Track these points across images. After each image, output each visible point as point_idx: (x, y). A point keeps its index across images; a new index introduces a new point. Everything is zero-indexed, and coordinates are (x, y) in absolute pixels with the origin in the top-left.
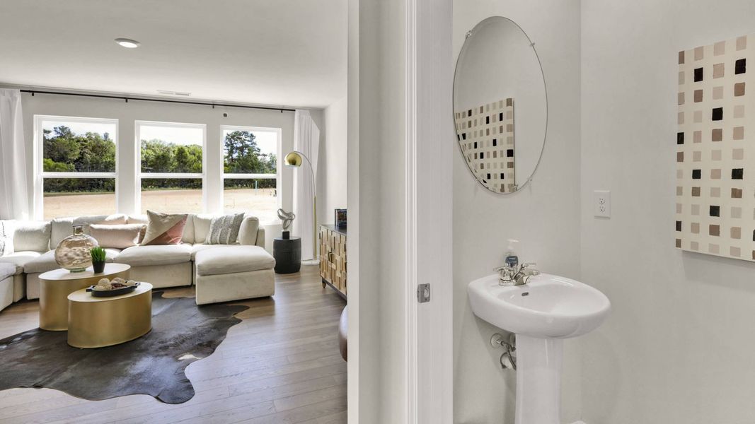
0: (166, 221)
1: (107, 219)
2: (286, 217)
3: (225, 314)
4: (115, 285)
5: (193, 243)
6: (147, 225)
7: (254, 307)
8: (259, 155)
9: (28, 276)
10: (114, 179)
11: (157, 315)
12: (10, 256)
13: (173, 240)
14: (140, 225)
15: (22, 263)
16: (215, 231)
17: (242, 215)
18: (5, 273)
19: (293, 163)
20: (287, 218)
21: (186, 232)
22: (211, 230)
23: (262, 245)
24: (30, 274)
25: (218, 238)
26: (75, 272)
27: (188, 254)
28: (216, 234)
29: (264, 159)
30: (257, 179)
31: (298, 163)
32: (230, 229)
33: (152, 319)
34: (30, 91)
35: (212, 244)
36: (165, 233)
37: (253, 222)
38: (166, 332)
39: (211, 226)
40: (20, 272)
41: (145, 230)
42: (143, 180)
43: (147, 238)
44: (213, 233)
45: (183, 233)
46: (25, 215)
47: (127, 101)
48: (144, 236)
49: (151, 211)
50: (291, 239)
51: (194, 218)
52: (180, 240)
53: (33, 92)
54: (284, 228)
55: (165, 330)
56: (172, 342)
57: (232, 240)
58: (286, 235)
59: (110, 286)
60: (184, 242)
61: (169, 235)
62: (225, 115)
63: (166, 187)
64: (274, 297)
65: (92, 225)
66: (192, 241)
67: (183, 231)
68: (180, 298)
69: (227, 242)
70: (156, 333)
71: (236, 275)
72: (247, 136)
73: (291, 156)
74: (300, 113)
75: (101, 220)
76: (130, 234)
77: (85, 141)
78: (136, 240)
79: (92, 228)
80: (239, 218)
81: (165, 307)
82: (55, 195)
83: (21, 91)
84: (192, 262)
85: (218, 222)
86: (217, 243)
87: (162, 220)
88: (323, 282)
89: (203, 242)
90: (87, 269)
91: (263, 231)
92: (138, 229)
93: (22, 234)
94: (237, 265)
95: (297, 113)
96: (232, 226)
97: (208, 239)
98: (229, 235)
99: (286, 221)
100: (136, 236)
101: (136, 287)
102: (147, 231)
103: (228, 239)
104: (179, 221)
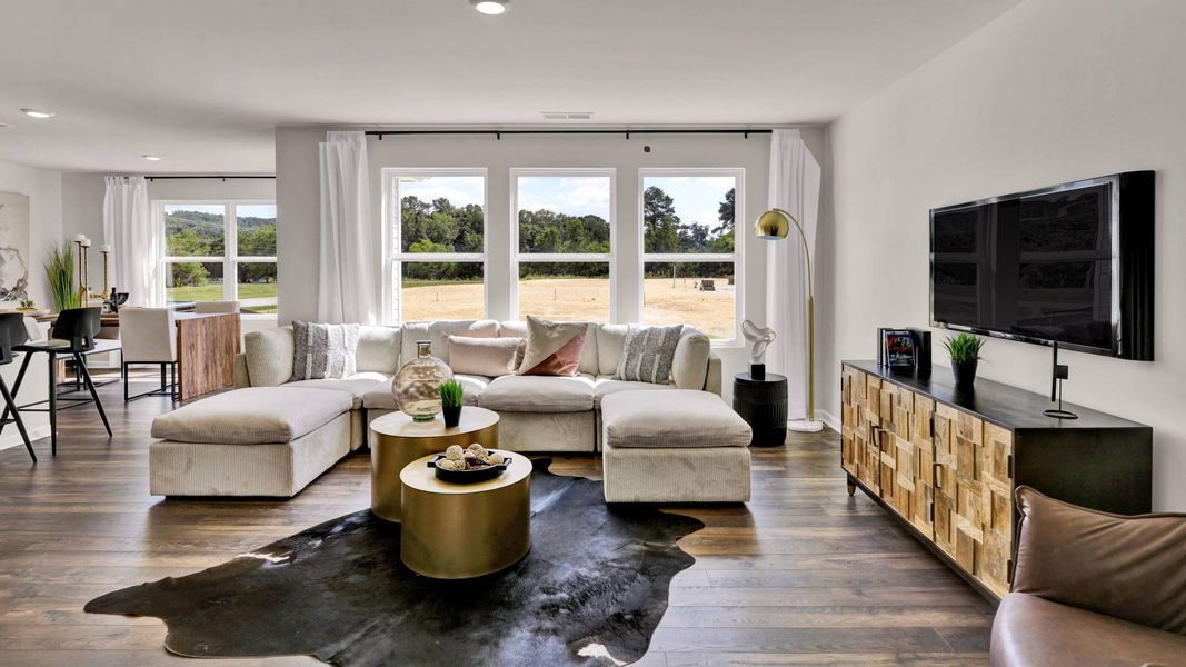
0: (555, 334)
1: (471, 327)
2: (756, 334)
3: (660, 536)
4: (471, 461)
5: (596, 374)
6: (527, 340)
7: (713, 525)
8: (678, 227)
9: (369, 412)
10: (482, 264)
11: (540, 514)
12: (351, 378)
13: (565, 367)
14: (517, 340)
15: (361, 393)
16: (631, 356)
17: (679, 329)
18: (339, 408)
19: (773, 231)
20: (760, 337)
21: (584, 356)
22: (626, 355)
23: (717, 390)
24: (372, 409)
25: (638, 370)
26: (420, 420)
27: (588, 398)
28: (634, 362)
29: (685, 233)
30: (675, 264)
31: (782, 230)
32: (658, 356)
33: (532, 522)
34: (376, 133)
35: (627, 380)
36: (553, 356)
37: (700, 343)
38: (555, 562)
39: (626, 347)
40: (358, 406)
41: (524, 348)
42: (521, 264)
43: (527, 364)
44: (629, 360)
45: (580, 358)
46: (372, 317)
47: (498, 138)
48: (522, 358)
49: (532, 315)
50: (767, 379)
51: (598, 330)
52: (575, 369)
53: (380, 134)
54: (755, 358)
55: (553, 557)
56: (564, 595)
57: (662, 376)
58: (758, 370)
59: (463, 462)
60: (582, 372)
61: (560, 359)
62: (647, 149)
63: (555, 275)
64: (750, 505)
65: (452, 337)
66: (594, 370)
67: (580, 353)
68: (577, 479)
69: (653, 379)
70: (537, 562)
71: (677, 452)
72: (660, 200)
73: (767, 220)
74: (781, 135)
75: (463, 328)
76: (502, 353)
77: (465, 216)
78: (512, 364)
79: (451, 341)
80: (674, 335)
81: (553, 497)
82: (435, 284)
83: (367, 133)
84: (596, 412)
85: (639, 338)
86: (636, 380)
87: (548, 334)
88: (849, 483)
89: (612, 374)
90: (436, 417)
91: (719, 362)
92: (513, 347)
93: (368, 345)
94: (678, 432)
95: (775, 136)
96: (661, 350)
97: (621, 371)
98: (656, 366)
99: (757, 344)
100: (511, 357)
101: (504, 468)
102: (527, 350)
103: (655, 372)
104: (575, 335)
